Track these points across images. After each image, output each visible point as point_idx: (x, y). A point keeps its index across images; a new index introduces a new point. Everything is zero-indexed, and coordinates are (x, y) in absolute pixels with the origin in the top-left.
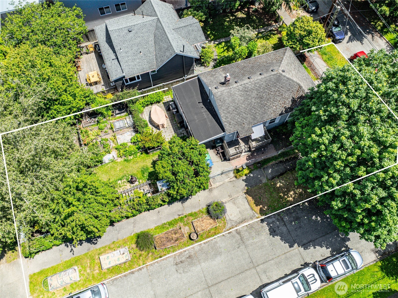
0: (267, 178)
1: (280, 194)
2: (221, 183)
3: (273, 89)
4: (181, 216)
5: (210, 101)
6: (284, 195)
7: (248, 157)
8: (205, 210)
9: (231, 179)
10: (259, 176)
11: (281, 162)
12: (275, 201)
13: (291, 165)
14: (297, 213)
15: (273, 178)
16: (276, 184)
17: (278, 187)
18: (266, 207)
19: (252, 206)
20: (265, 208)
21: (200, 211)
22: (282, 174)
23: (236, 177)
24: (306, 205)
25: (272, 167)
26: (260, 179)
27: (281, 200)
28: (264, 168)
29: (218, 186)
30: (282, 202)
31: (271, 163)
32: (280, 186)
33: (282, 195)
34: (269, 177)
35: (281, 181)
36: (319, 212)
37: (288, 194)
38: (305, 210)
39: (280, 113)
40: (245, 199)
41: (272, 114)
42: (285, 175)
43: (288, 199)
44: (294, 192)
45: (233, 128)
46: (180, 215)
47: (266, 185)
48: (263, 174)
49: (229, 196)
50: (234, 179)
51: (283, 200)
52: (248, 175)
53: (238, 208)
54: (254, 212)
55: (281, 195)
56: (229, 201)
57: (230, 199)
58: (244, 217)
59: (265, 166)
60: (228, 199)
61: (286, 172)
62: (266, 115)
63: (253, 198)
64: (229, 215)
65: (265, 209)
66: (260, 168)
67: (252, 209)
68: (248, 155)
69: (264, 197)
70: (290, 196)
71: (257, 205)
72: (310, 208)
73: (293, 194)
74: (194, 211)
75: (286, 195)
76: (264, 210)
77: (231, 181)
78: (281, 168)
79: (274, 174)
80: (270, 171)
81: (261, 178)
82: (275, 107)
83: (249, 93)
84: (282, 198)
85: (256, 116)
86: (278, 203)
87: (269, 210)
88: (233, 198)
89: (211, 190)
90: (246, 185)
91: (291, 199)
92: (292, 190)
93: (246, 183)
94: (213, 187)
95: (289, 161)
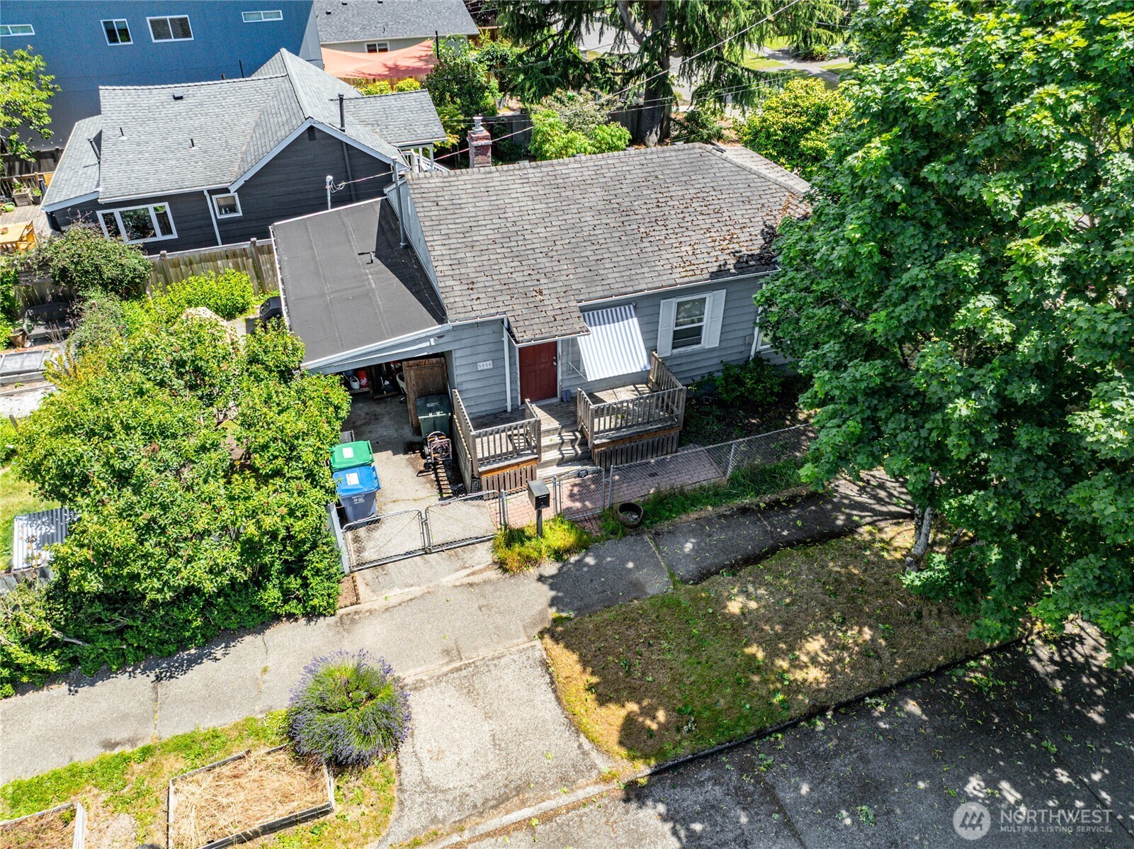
0: (672, 575)
1: (748, 650)
2: (416, 591)
3: (676, 191)
4: (117, 751)
5: (409, 246)
6: (773, 653)
7: (576, 490)
8: (276, 724)
9: (473, 573)
10: (630, 565)
11: (744, 511)
12: (720, 683)
13: (799, 523)
14: (863, 759)
15: (703, 576)
16: (720, 602)
17: (733, 615)
18: (661, 715)
19: (579, 709)
20: (654, 718)
21: (250, 729)
22: (752, 559)
23: (502, 565)
24: (910, 714)
25: (699, 528)
26: (634, 576)
27: (756, 678)
28: (657, 534)
29: (393, 601)
30: (764, 693)
31: (693, 516)
32: (744, 613)
33: (760, 655)
34: (682, 572)
35: (751, 589)
36: (1001, 757)
37: (791, 649)
38: (906, 740)
39: (715, 269)
40: (540, 670)
41: (675, 271)
42: (772, 562)
43: (799, 675)
44: (829, 641)
45: (482, 301)
46: (112, 745)
47: (667, 603)
48: (653, 556)
49: (447, 652)
50: (494, 574)
51: (765, 681)
52: (573, 559)
53: (488, 717)
54: (587, 746)
55: (754, 656)
56: (439, 679)
57: (446, 669)
58: (517, 772)
59: (665, 526)
60: (439, 666)
61: (773, 550)
62: (646, 270)
63: (584, 662)
64: (424, 755)
65: (654, 726)
66: (636, 529)
67: (576, 727)
68: (578, 481)
69: (649, 663)
70: (804, 658)
71: (603, 700)
72: (937, 730)
73: (824, 651)
74: (209, 723)
75: (785, 653)
76: (650, 733)
77: (471, 585)
78: (749, 535)
79: (710, 559)
80: (689, 546)
81: (641, 575)
82: (689, 248)
83: (567, 193)
84: (758, 670)
85: (601, 272)
86: (735, 695)
87: (679, 730)
88: (467, 666)
89: (348, 623)
90: (554, 602)
91: (814, 674)
92: (817, 632)
93: (553, 593)
94: (363, 607)
95: (786, 510)
